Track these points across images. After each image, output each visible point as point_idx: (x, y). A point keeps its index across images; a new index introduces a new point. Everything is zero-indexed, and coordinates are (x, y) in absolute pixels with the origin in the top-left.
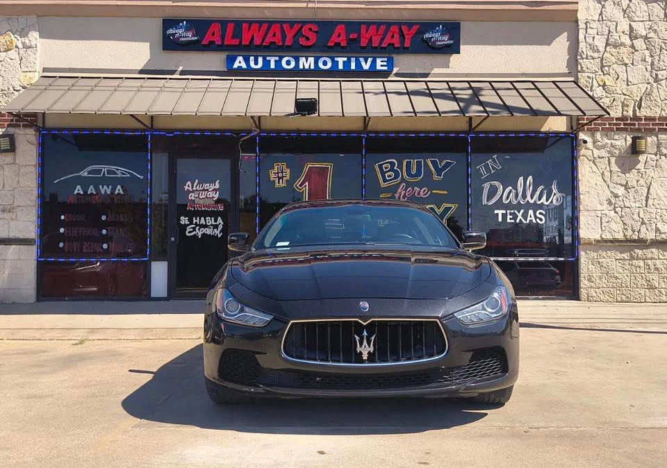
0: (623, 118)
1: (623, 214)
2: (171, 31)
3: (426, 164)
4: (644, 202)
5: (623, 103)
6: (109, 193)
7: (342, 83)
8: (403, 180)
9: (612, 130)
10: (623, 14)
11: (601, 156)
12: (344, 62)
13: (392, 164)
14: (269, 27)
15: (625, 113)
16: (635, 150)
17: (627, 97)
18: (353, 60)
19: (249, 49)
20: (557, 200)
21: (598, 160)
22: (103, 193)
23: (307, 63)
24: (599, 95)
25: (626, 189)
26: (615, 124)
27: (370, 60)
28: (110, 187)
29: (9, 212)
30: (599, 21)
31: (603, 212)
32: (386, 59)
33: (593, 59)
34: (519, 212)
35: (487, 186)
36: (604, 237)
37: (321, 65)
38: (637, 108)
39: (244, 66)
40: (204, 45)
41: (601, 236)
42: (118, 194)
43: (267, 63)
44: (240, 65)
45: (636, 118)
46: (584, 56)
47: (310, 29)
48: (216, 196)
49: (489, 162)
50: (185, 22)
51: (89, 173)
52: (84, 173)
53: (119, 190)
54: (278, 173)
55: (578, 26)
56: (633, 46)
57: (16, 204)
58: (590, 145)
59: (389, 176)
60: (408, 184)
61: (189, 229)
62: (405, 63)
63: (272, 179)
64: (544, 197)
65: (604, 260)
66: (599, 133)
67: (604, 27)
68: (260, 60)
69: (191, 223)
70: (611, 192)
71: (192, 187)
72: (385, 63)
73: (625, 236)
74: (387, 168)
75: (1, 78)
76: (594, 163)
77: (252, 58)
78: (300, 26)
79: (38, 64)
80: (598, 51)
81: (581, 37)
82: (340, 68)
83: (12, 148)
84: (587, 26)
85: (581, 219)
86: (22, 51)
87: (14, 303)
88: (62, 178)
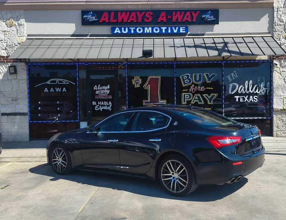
2: (85, 16)
3: (203, 75)
6: (60, 91)
7: (164, 39)
8: (193, 83)
11: (283, 70)
12: (165, 29)
13: (188, 76)
14: (130, 14)
18: (169, 28)
19: (122, 24)
20: (263, 91)
21: (282, 72)
22: (57, 91)
23: (148, 30)
24: (283, 43)
27: (177, 28)
28: (60, 88)
29: (15, 101)
30: (283, 7)
31: (284, 97)
32: (185, 28)
33: (281, 25)
34: (246, 97)
35: (231, 85)
36: (284, 108)
37: (154, 31)
39: (119, 32)
40: (101, 23)
41: (283, 108)
42: (64, 91)
43: (130, 30)
44: (117, 31)
46: (276, 24)
47: (149, 14)
48: (108, 92)
49: (232, 74)
50: (91, 12)
51: (51, 82)
52: (48, 82)
53: (64, 90)
54: (136, 81)
55: (274, 10)
57: (18, 97)
58: (278, 66)
59: (187, 81)
60: (196, 85)
61: (96, 107)
62: (193, 29)
63: (133, 84)
64: (257, 90)
65: (284, 118)
66: (283, 60)
68: (127, 29)
69: (97, 104)
71: (97, 88)
72: (184, 30)
74: (186, 78)
75: (8, 40)
76: (280, 74)
77: (123, 28)
78: (144, 13)
79: (25, 32)
80: (283, 22)
81: (275, 15)
82: (163, 32)
83: (15, 72)
84: (278, 10)
85: (274, 99)
86: (17, 27)
87: (19, 141)
88: (39, 85)
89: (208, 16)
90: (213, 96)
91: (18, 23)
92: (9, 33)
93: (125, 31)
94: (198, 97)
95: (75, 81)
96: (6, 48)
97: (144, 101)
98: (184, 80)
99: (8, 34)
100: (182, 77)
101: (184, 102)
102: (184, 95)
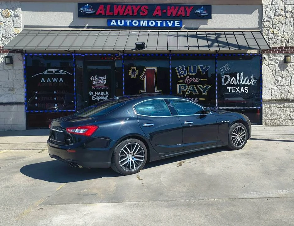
0: (281, 48)
1: (280, 88)
2: (81, 9)
3: (198, 68)
4: (289, 83)
5: (281, 41)
6: (56, 81)
7: (159, 32)
8: (188, 75)
9: (276, 52)
10: (282, 1)
11: (271, 64)
12: (160, 22)
13: (183, 67)
14: (126, 7)
15: (282, 45)
16: (286, 61)
17: (283, 38)
18: (164, 21)
19: (118, 17)
20: (253, 83)
21: (270, 65)
22: (54, 81)
23: (144, 23)
24: (271, 38)
25: (282, 78)
26: (277, 50)
27: (172, 22)
28: (57, 79)
29: (12, 91)
30: (271, 4)
31: (272, 88)
32: (179, 22)
33: (269, 21)
34: (237, 88)
35: (224, 77)
36: (272, 98)
37: (150, 24)
38: (287, 43)
39: (116, 25)
40: (97, 15)
42: (61, 82)
43: (125, 23)
44: (114, 24)
45: (286, 47)
46: (265, 20)
47: (145, 8)
48: (105, 82)
49: (225, 67)
50: (88, 5)
52: (45, 73)
53: (61, 80)
54: (133, 72)
55: (262, 7)
56: (286, 16)
57: (15, 87)
58: (267, 59)
59: (182, 73)
60: (191, 76)
61: (93, 97)
63: (130, 74)
64: (248, 82)
65: (272, 108)
66: (271, 54)
67: (274, 7)
68: (123, 21)
69: (94, 94)
70: (276, 79)
71: (94, 79)
72: (179, 23)
73: (281, 97)
74: (181, 69)
75: (4, 30)
76: (269, 67)
77: (119, 21)
78: (140, 6)
79: (21, 24)
80: (271, 18)
81: (264, 12)
82: (158, 25)
83: (11, 62)
84: (266, 7)
85: (263, 90)
86: (14, 18)
87: (16, 130)
88: (35, 75)
89: (201, 11)
90: (207, 87)
91: (14, 14)
92: (5, 23)
93: (121, 23)
94: (193, 88)
95: (71, 71)
96: (1, 39)
97: (141, 92)
98: (179, 72)
99: (4, 25)
100: (178, 69)
101: (180, 92)
102: (180, 86)
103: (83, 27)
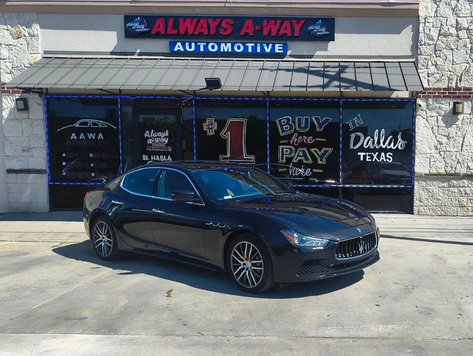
0: (448, 89)
1: (445, 155)
2: (129, 25)
3: (311, 119)
4: (460, 148)
5: (449, 78)
6: (94, 138)
7: (250, 62)
8: (296, 131)
9: (439, 97)
10: (452, 11)
11: (432, 115)
12: (252, 46)
13: (288, 120)
14: (198, 22)
15: (450, 85)
16: (455, 112)
17: (452, 73)
18: (259, 45)
19: (185, 37)
20: (401, 146)
21: (430, 118)
22: (90, 138)
23: (226, 47)
24: (432, 72)
25: (448, 139)
26: (443, 93)
27: (271, 45)
28: (95, 134)
29: (27, 151)
30: (434, 17)
31: (431, 155)
32: (282, 45)
33: (429, 45)
34: (375, 154)
35: (353, 136)
36: (431, 172)
37: (236, 49)
38: (458, 81)
39: (182, 50)
40: (154, 34)
41: (429, 171)
42: (100, 139)
43: (198, 47)
44: (179, 48)
45: (457, 89)
46: (423, 43)
47: (227, 23)
48: (167, 141)
49: (355, 119)
50: (139, 18)
52: (77, 125)
53: (101, 136)
54: (209, 125)
55: (419, 21)
56: (458, 36)
57: (31, 146)
58: (424, 108)
59: (286, 128)
60: (300, 134)
62: (296, 47)
63: (205, 130)
64: (392, 144)
65: (430, 187)
66: (431, 99)
67: (438, 21)
68: (193, 44)
69: (150, 159)
70: (438, 141)
71: (150, 135)
72: (281, 48)
73: (446, 171)
74: (285, 123)
75: (15, 58)
76: (427, 120)
77: (187, 44)
78: (220, 20)
79: (40, 48)
80: (433, 40)
81: (421, 29)
82: (249, 51)
83: (26, 108)
84: (425, 21)
85: (416, 159)
86: (28, 38)
87: (34, 212)
89: (317, 28)
90: (326, 152)
91: (29, 33)
92: (16, 47)
93: (190, 48)
94: (304, 152)
95: (116, 124)
96: (11, 71)
97: (221, 157)
98: (282, 126)
99: (13, 49)
100: (280, 121)
101: (282, 159)
102: (283, 149)
103: (133, 54)
